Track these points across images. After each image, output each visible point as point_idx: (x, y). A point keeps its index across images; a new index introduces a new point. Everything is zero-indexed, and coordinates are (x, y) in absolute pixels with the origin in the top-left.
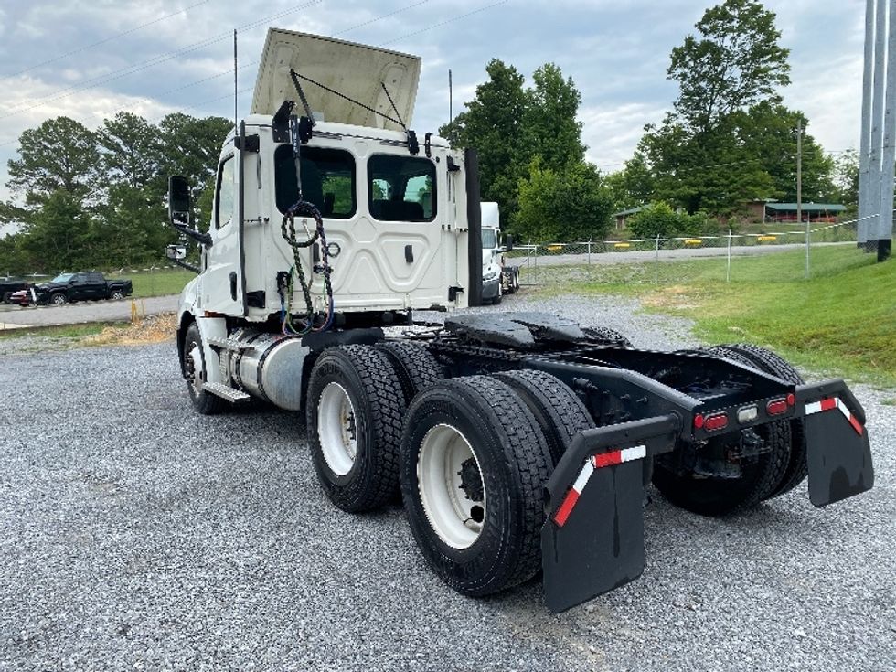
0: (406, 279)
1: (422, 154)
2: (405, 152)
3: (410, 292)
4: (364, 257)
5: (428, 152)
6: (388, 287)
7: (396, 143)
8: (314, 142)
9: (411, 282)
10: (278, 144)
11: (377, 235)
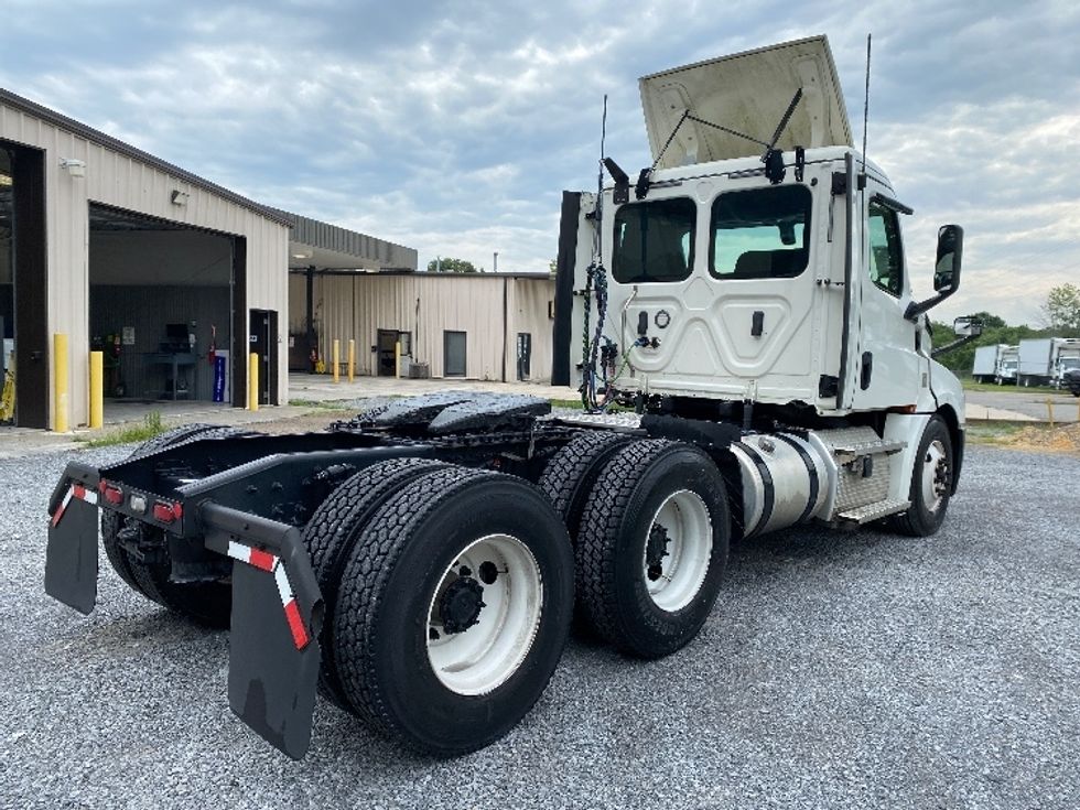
0: (753, 359)
1: (789, 178)
2: (763, 182)
3: (757, 377)
4: (698, 327)
5: (799, 174)
6: (726, 369)
7: (751, 173)
8: (653, 195)
9: (759, 364)
10: (618, 206)
11: (714, 299)
